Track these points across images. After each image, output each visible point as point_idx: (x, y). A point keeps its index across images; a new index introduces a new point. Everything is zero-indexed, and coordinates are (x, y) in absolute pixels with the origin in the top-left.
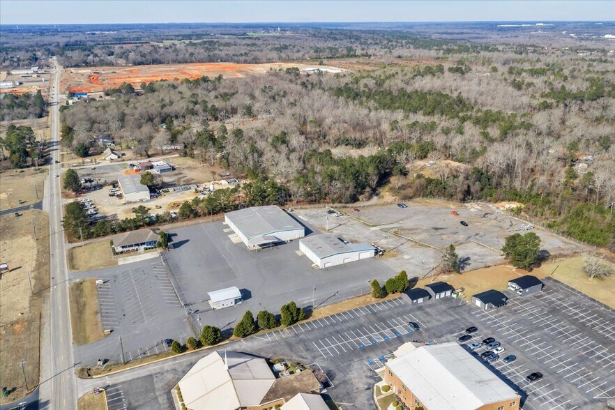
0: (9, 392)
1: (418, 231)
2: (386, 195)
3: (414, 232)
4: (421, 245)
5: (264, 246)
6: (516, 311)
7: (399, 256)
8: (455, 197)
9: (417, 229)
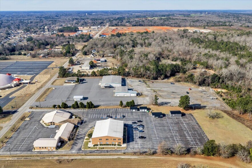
0: (13, 108)
5: (106, 87)
6: (163, 120)
9: (165, 91)
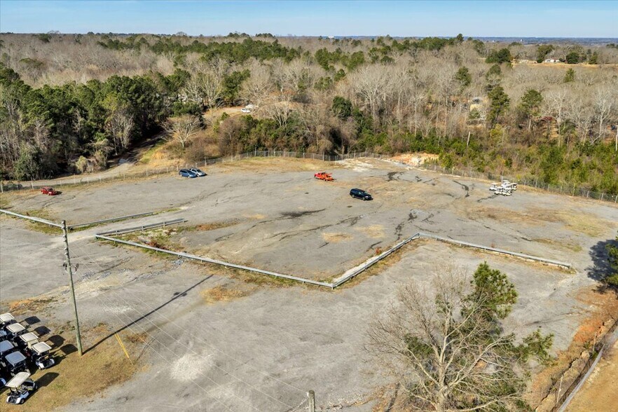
1: (241, 227)
2: (155, 158)
3: (225, 231)
4: (258, 281)
7: (147, 374)
8: (312, 148)
9: (234, 222)
